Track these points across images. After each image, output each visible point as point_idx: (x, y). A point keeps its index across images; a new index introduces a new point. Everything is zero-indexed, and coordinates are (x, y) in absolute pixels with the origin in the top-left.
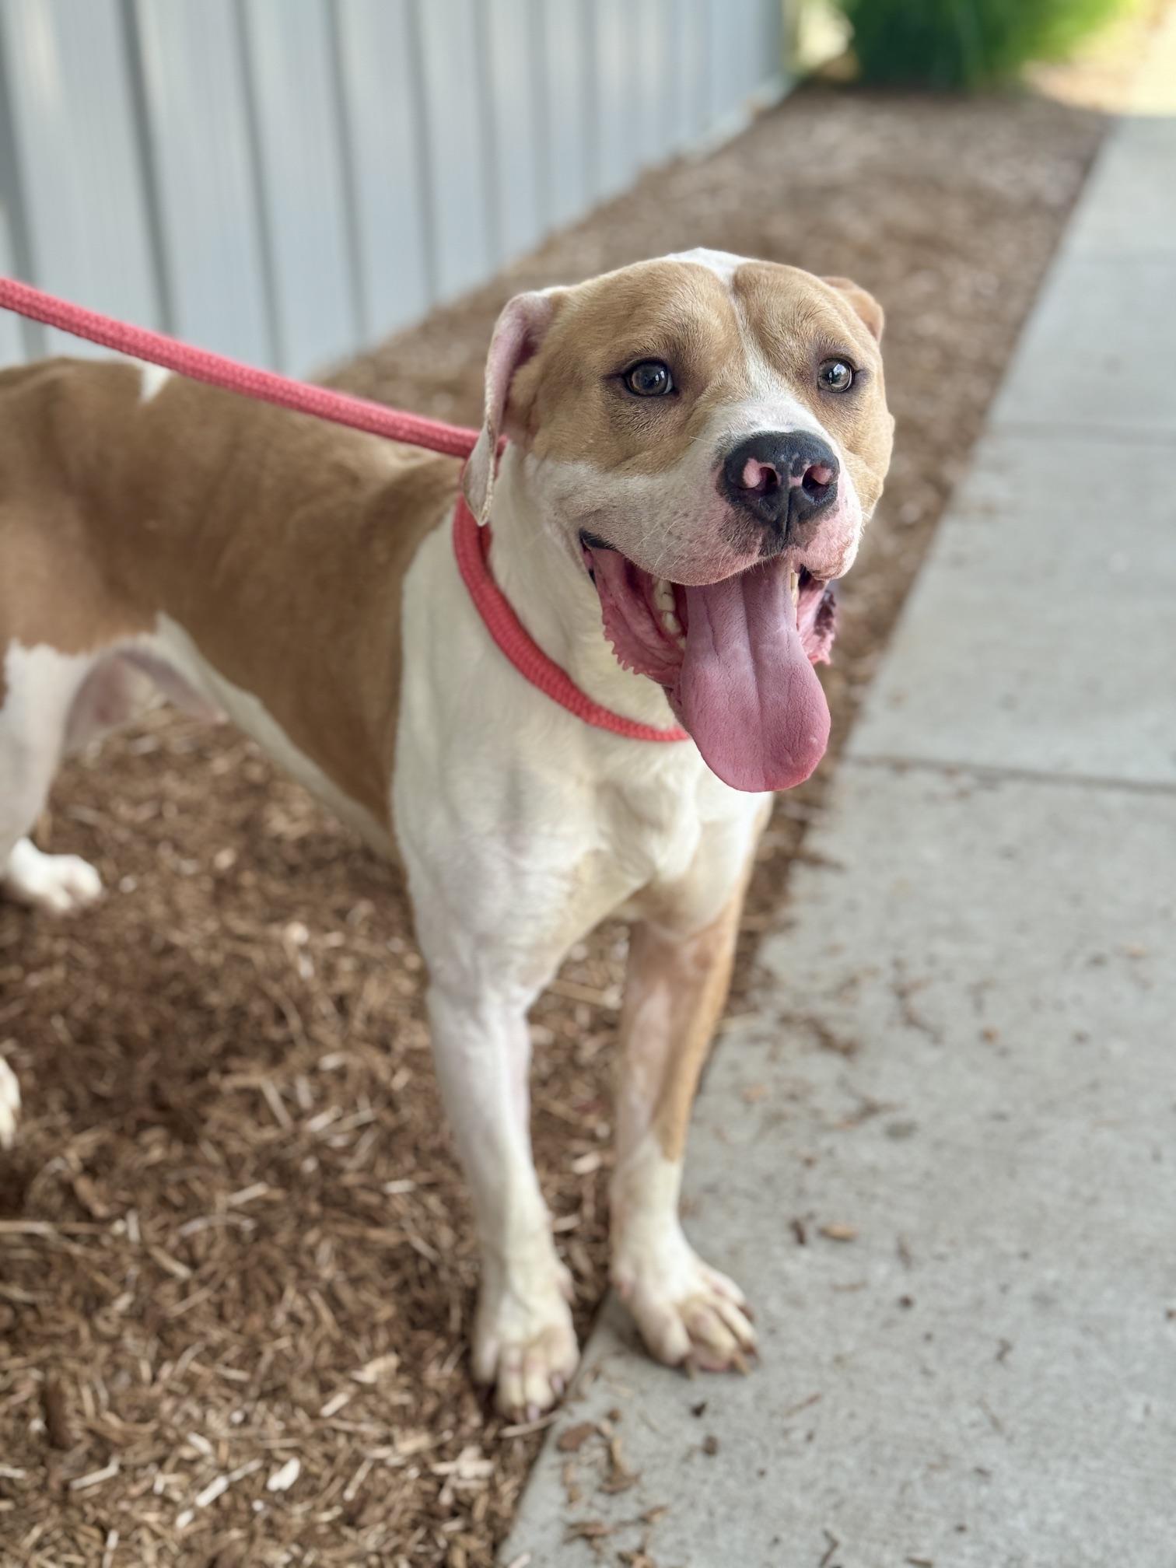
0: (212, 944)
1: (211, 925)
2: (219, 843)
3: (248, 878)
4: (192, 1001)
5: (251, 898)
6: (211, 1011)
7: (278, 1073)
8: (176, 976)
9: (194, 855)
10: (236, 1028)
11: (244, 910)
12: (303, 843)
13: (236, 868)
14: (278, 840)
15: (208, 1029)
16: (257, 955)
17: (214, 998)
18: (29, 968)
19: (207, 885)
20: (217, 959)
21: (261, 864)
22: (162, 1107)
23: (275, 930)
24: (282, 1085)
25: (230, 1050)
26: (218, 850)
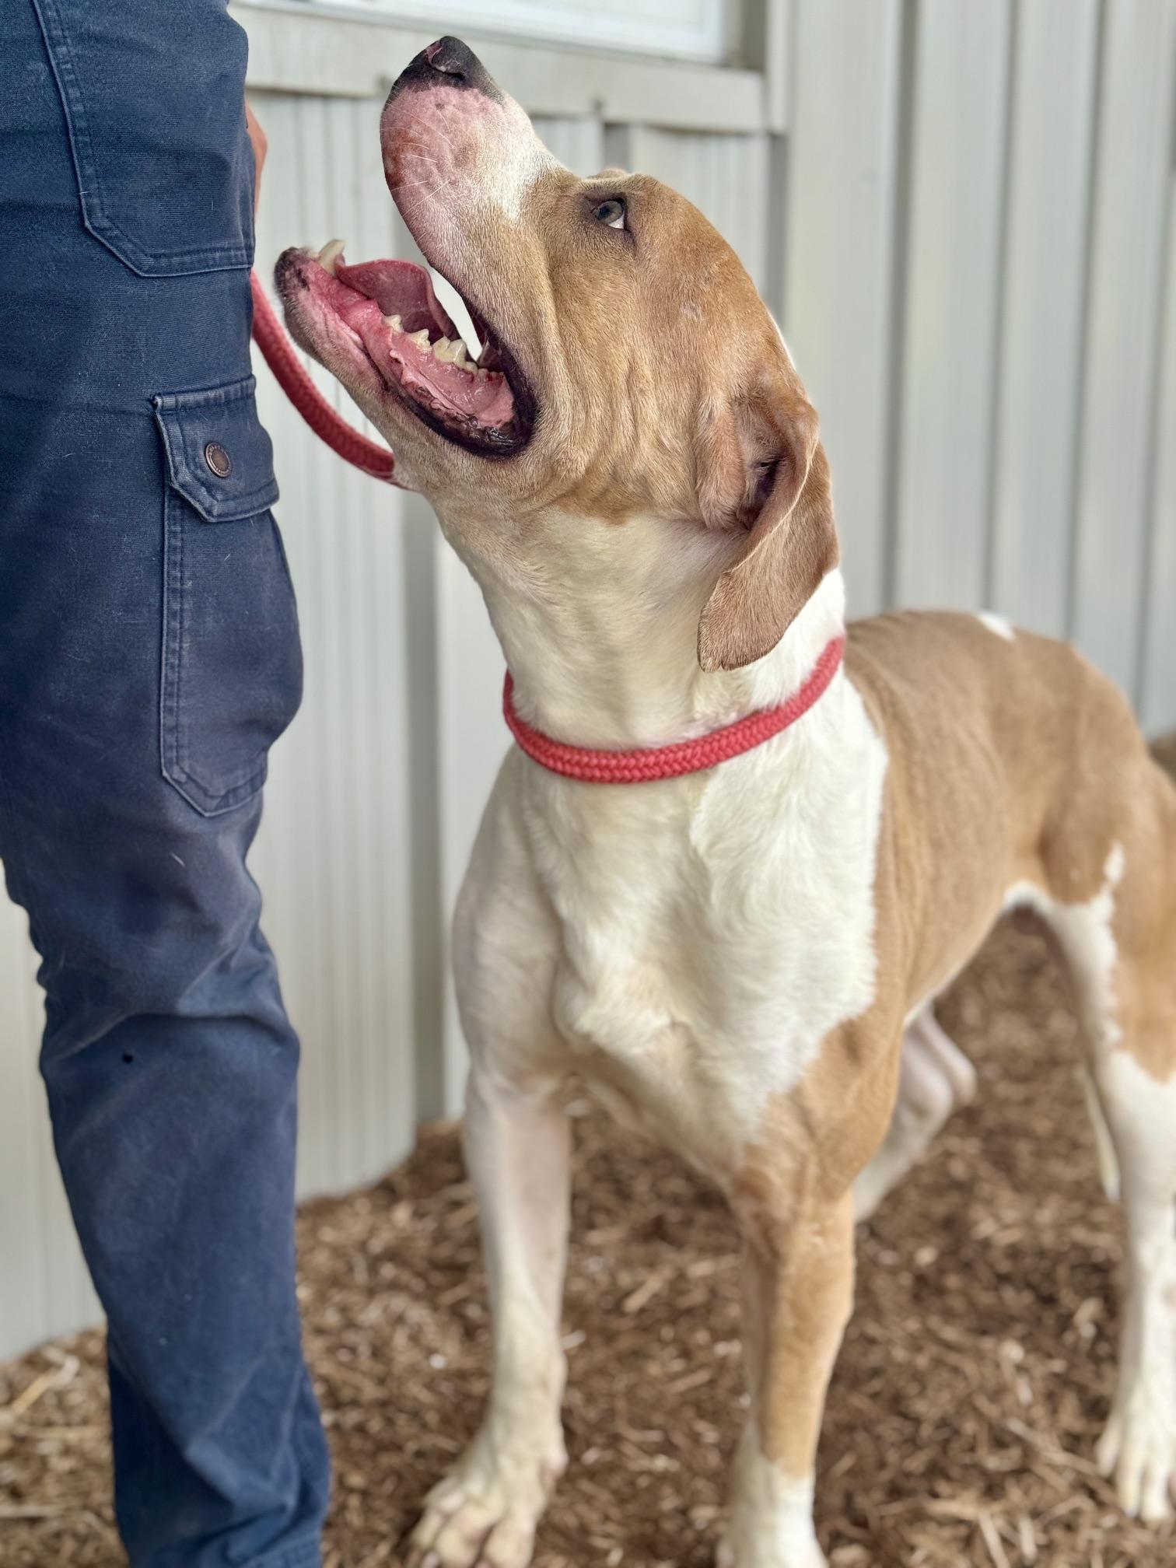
0: (915, 1345)
1: (913, 1325)
2: (921, 1238)
3: (953, 1281)
4: (896, 1404)
5: (957, 1303)
6: (917, 1421)
7: (997, 1507)
8: (876, 1372)
9: (894, 1247)
10: (945, 1445)
11: (948, 1315)
12: (1014, 1252)
13: (940, 1268)
14: (986, 1244)
15: (912, 1443)
16: (969, 1367)
17: (920, 1407)
18: (717, 1336)
19: (906, 1279)
20: (922, 1361)
21: (966, 1267)
22: (861, 1523)
23: (987, 1343)
24: (1000, 1522)
25: (936, 1470)
26: (920, 1246)
